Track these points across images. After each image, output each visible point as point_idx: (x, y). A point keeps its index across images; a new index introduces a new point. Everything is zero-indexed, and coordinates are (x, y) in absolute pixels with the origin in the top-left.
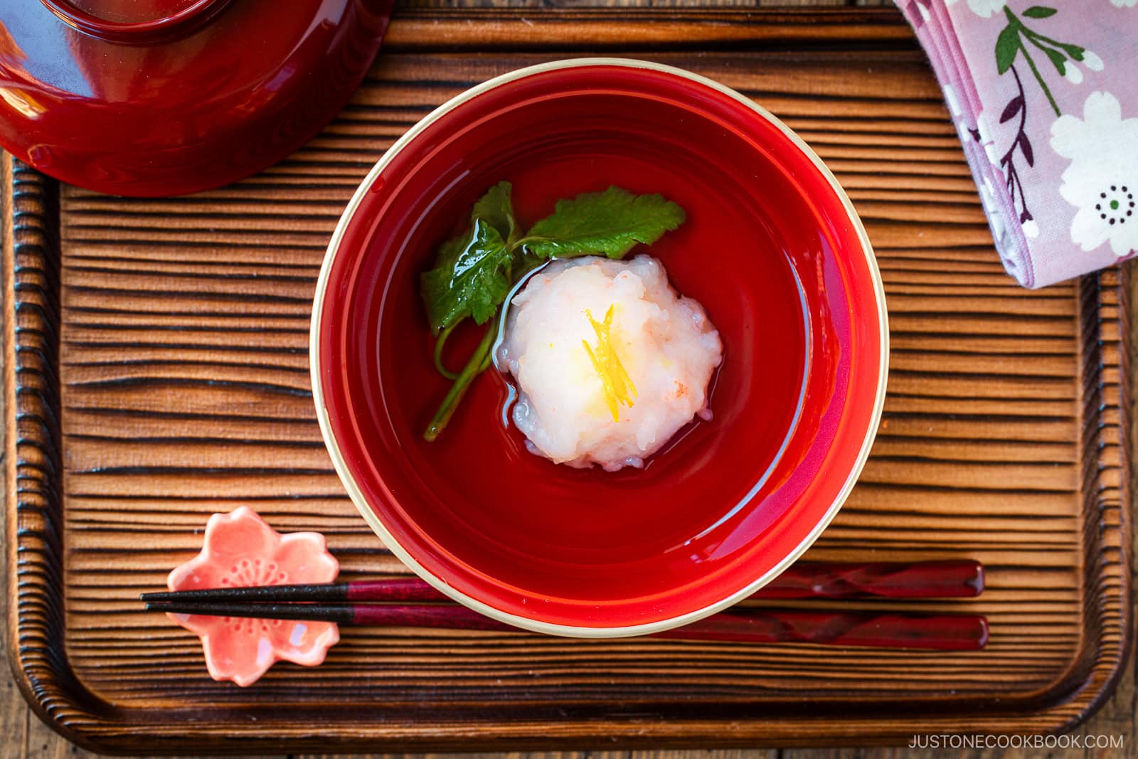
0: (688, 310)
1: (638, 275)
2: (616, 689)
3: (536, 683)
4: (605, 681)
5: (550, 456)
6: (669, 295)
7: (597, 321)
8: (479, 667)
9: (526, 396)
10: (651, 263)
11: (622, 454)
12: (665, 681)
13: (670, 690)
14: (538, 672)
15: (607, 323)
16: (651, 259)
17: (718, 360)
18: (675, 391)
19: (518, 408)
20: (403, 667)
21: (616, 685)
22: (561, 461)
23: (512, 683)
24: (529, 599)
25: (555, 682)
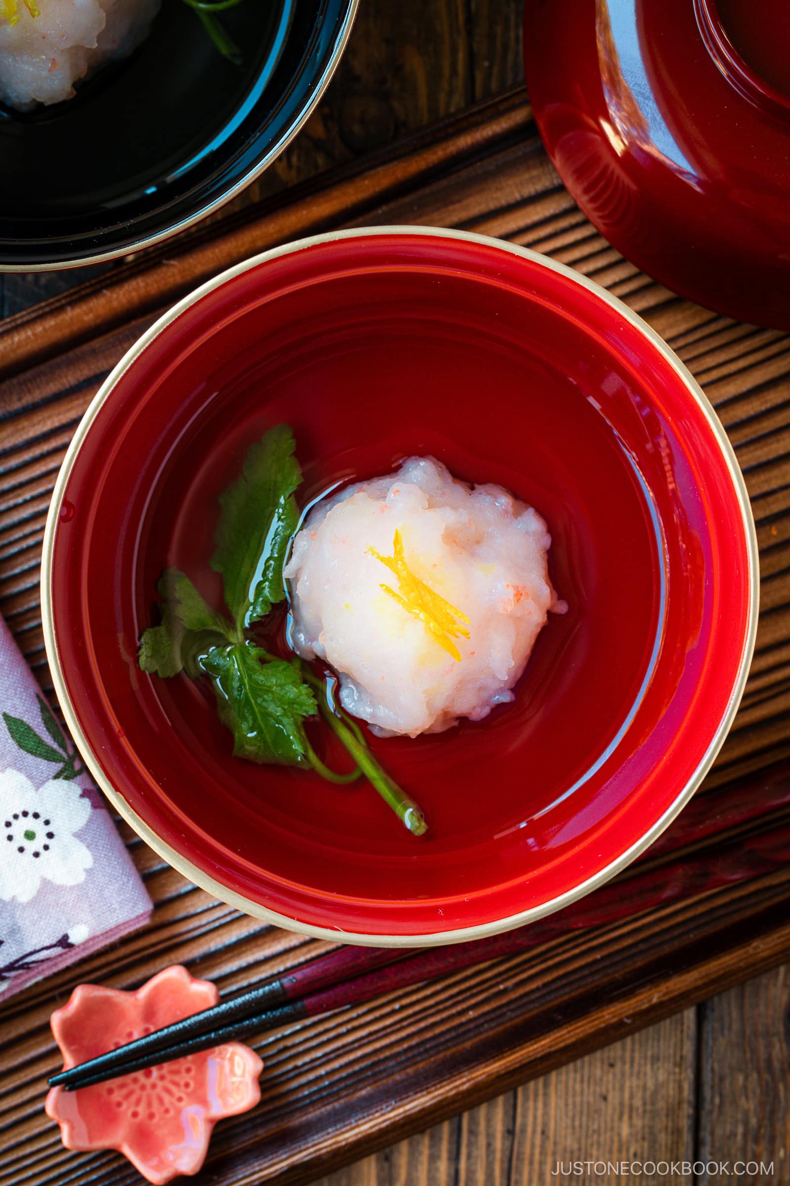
0: (489, 499)
1: (412, 483)
2: (607, 963)
3: (512, 996)
4: (589, 959)
5: (403, 732)
6: (458, 491)
7: (386, 556)
8: (441, 1007)
9: (348, 676)
10: (422, 464)
11: (485, 695)
12: (656, 929)
13: (667, 937)
14: (510, 983)
15: (398, 552)
16: (421, 459)
17: (547, 541)
18: (512, 597)
19: (344, 694)
20: (356, 1045)
21: (603, 958)
22: (419, 732)
23: (486, 1008)
24: (446, 908)
25: (533, 986)
